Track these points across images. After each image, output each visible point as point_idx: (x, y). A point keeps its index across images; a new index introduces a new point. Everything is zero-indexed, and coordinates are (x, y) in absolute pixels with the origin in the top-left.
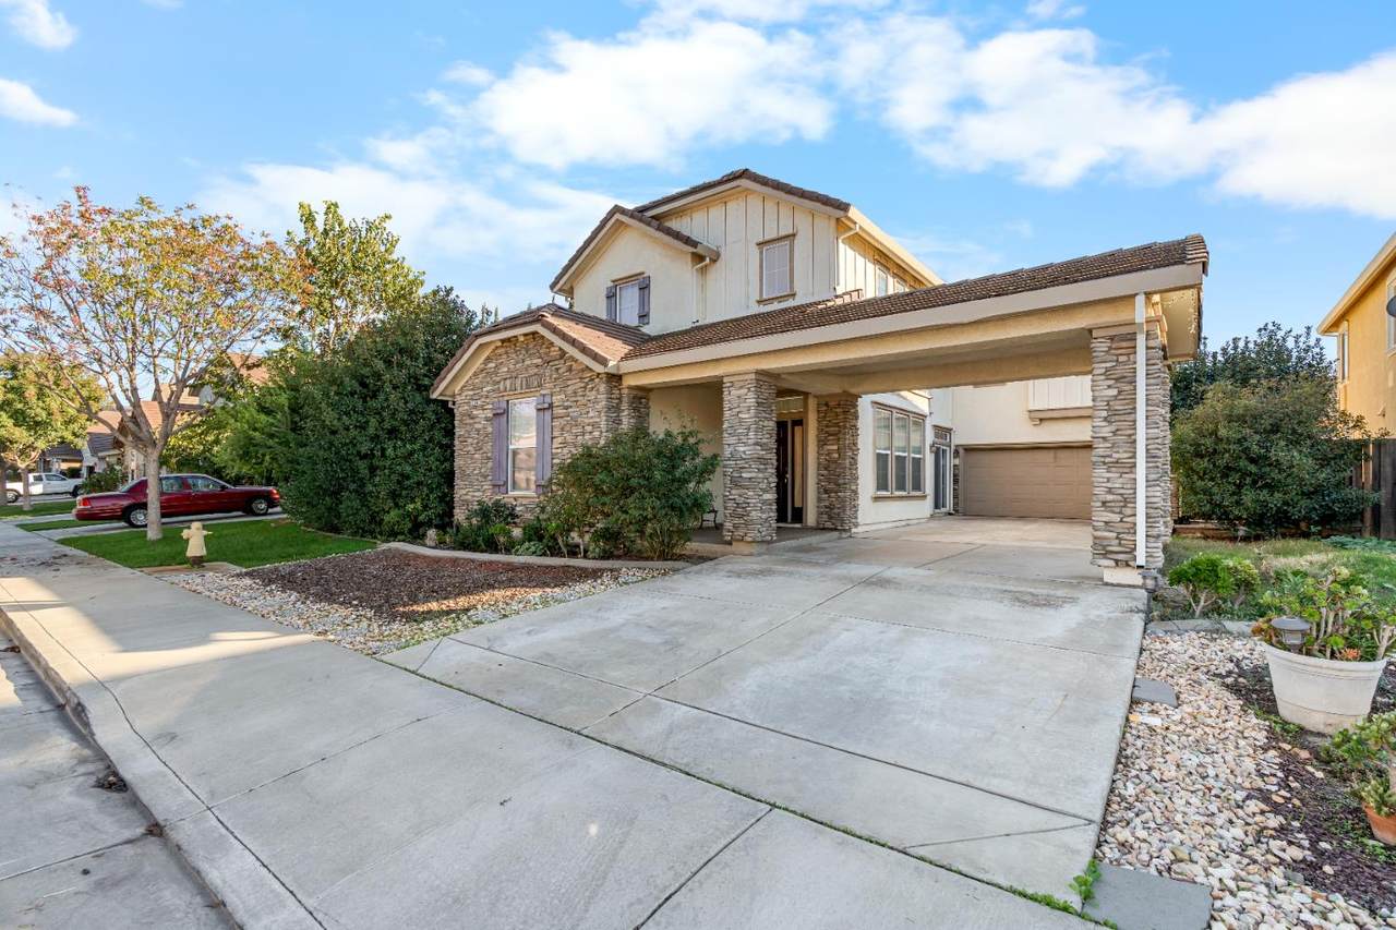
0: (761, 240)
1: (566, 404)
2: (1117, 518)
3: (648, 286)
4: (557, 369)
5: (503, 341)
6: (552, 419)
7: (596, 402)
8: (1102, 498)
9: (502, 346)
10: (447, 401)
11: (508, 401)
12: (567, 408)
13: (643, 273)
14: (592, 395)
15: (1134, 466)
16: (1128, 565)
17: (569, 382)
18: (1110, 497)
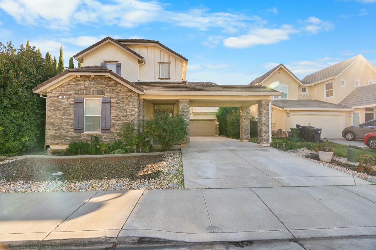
0: (160, 62)
1: (118, 102)
2: (266, 134)
3: (120, 66)
4: (113, 90)
5: (81, 76)
6: (111, 106)
7: (133, 102)
8: (264, 131)
9: (80, 77)
10: (40, 94)
11: (84, 98)
12: (118, 103)
13: (118, 61)
14: (131, 100)
15: (269, 125)
16: (268, 143)
17: (120, 95)
18: (265, 131)
